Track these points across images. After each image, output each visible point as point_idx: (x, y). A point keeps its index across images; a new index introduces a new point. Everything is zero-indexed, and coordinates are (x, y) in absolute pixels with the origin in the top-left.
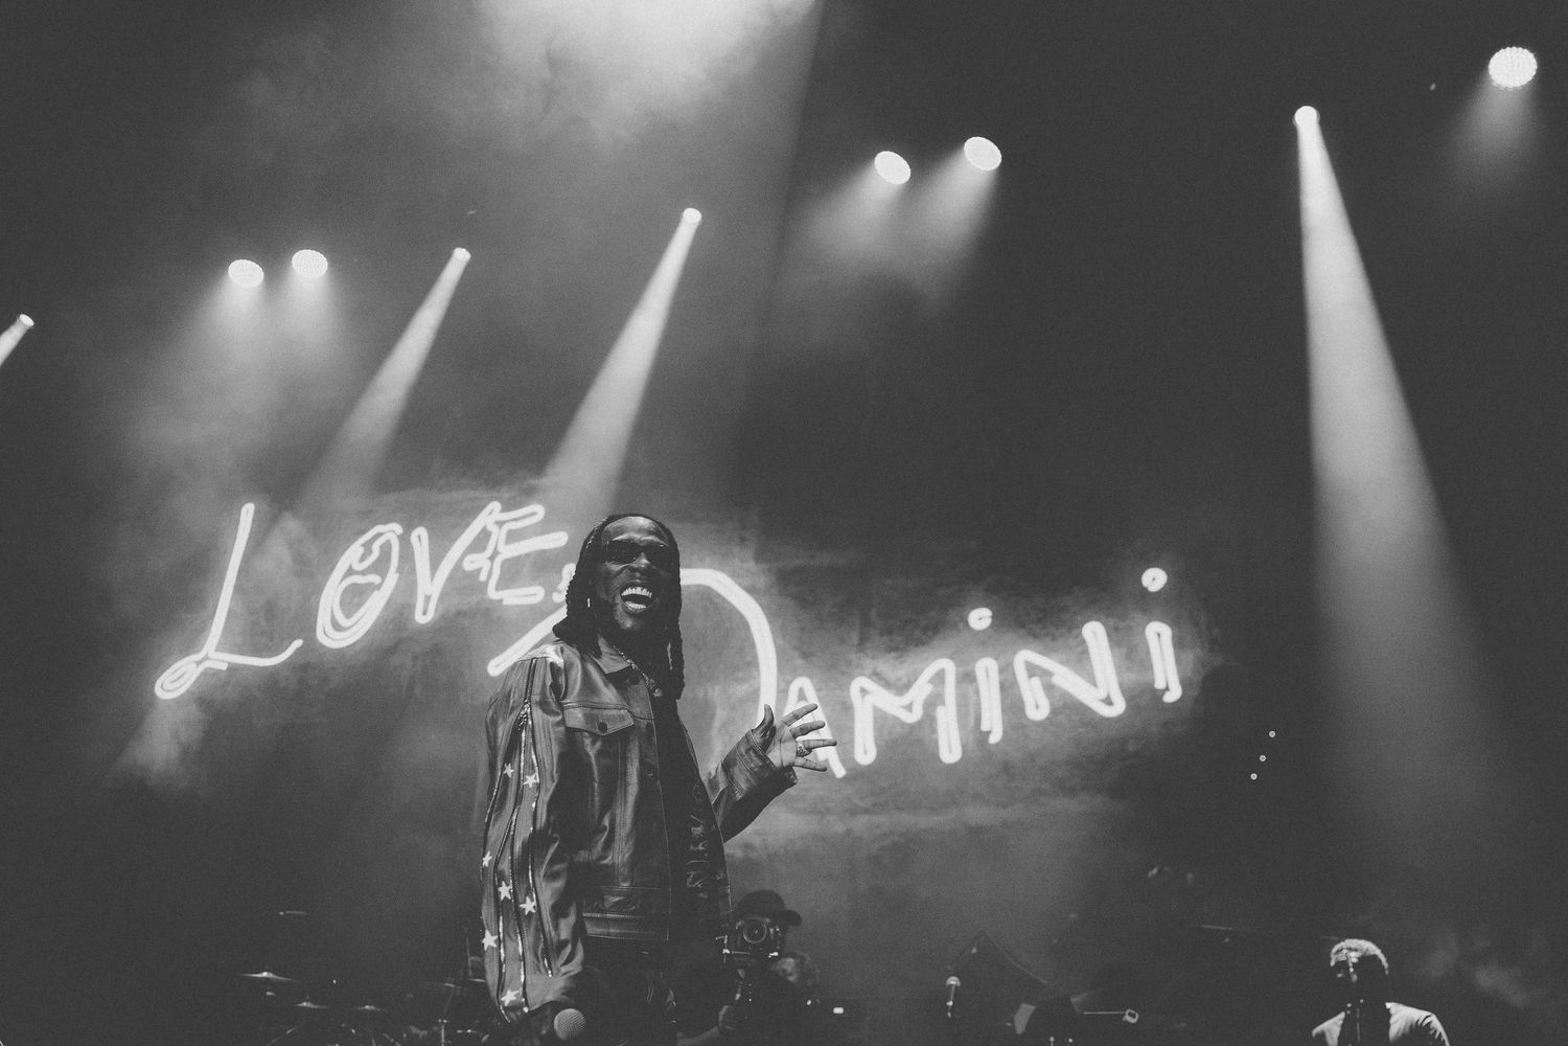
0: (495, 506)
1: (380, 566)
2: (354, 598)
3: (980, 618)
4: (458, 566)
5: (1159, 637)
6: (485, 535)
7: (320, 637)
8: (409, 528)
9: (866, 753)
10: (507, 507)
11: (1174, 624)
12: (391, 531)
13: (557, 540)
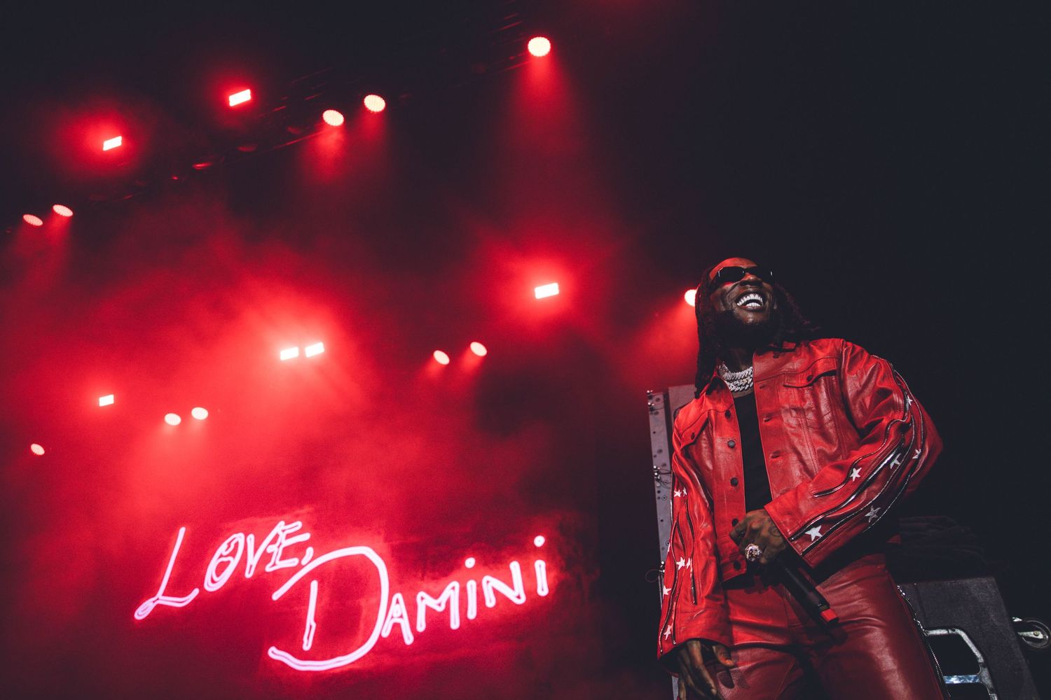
0: (282, 523)
1: (233, 554)
2: (221, 568)
3: (470, 562)
4: (265, 551)
5: (540, 566)
6: (277, 536)
7: (206, 588)
8: (246, 535)
9: (421, 627)
10: (287, 523)
11: (546, 561)
12: (239, 537)
13: (306, 537)
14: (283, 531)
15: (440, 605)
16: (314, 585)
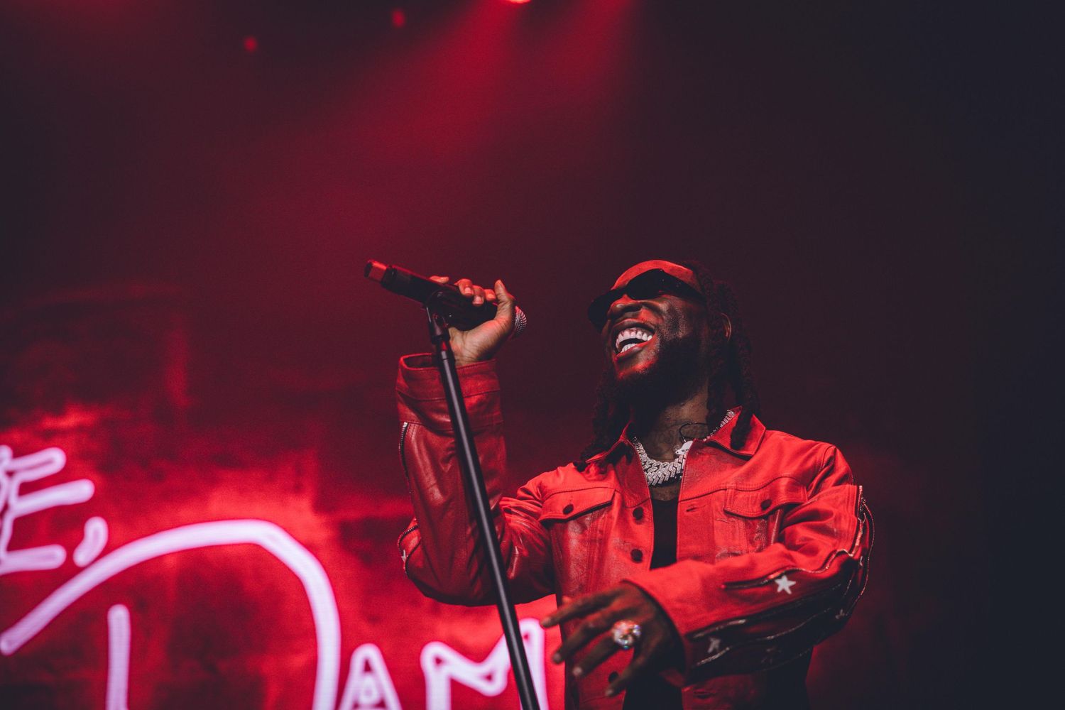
10: (18, 454)
13: (81, 491)
14: (10, 474)
15: (489, 678)
16: (119, 618)
